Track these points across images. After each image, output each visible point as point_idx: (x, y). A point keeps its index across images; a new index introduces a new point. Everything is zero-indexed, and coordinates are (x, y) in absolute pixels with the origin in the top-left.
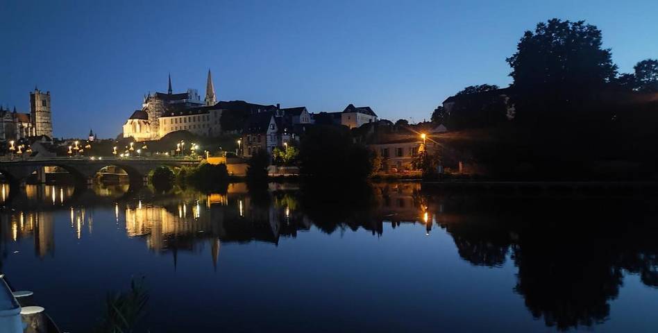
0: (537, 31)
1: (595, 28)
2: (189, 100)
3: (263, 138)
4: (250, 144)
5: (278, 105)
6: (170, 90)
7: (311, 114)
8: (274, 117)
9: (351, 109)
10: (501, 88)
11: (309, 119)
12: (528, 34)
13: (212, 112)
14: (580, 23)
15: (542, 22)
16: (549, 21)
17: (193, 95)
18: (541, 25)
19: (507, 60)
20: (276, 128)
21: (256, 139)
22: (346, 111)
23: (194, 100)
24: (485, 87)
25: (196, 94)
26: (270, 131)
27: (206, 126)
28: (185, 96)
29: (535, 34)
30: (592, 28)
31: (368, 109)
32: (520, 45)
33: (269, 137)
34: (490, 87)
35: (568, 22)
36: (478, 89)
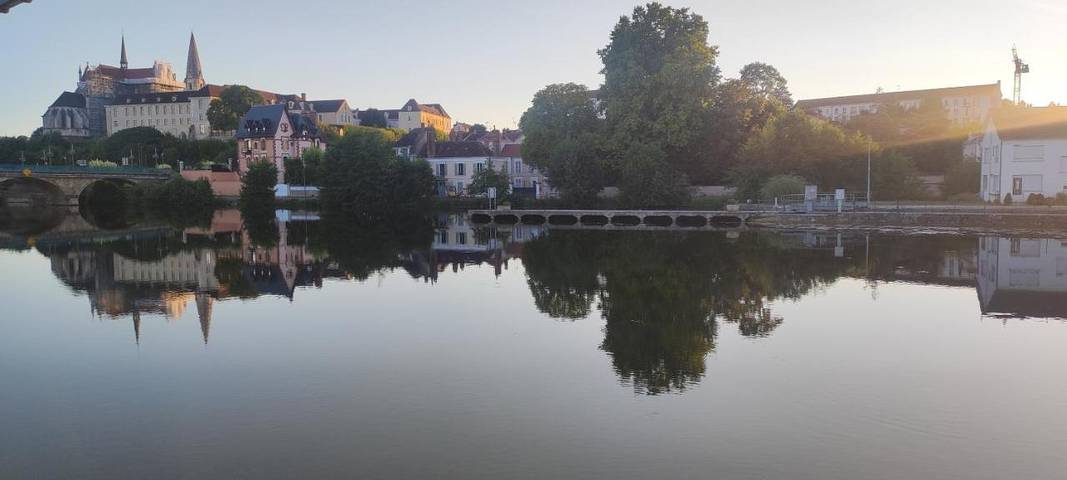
0: (634, 17)
1: (701, 18)
2: (157, 80)
3: (269, 143)
4: (249, 152)
5: (303, 95)
6: (123, 61)
7: (354, 112)
8: (287, 114)
9: (412, 105)
10: (591, 89)
11: (352, 117)
12: (624, 20)
13: (194, 102)
14: (684, 11)
15: (640, 5)
16: (648, 5)
17: (164, 74)
18: (638, 10)
19: (599, 52)
20: (289, 128)
21: (259, 146)
22: (405, 109)
23: (164, 79)
24: (572, 86)
25: (169, 71)
26: (279, 134)
27: (185, 122)
28: (150, 72)
29: (632, 20)
30: (697, 18)
31: (438, 107)
32: (613, 34)
33: (278, 143)
34: (577, 87)
35: (669, 8)
36: (562, 89)
